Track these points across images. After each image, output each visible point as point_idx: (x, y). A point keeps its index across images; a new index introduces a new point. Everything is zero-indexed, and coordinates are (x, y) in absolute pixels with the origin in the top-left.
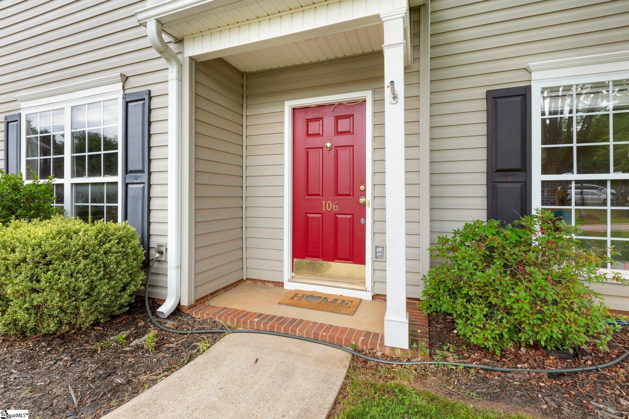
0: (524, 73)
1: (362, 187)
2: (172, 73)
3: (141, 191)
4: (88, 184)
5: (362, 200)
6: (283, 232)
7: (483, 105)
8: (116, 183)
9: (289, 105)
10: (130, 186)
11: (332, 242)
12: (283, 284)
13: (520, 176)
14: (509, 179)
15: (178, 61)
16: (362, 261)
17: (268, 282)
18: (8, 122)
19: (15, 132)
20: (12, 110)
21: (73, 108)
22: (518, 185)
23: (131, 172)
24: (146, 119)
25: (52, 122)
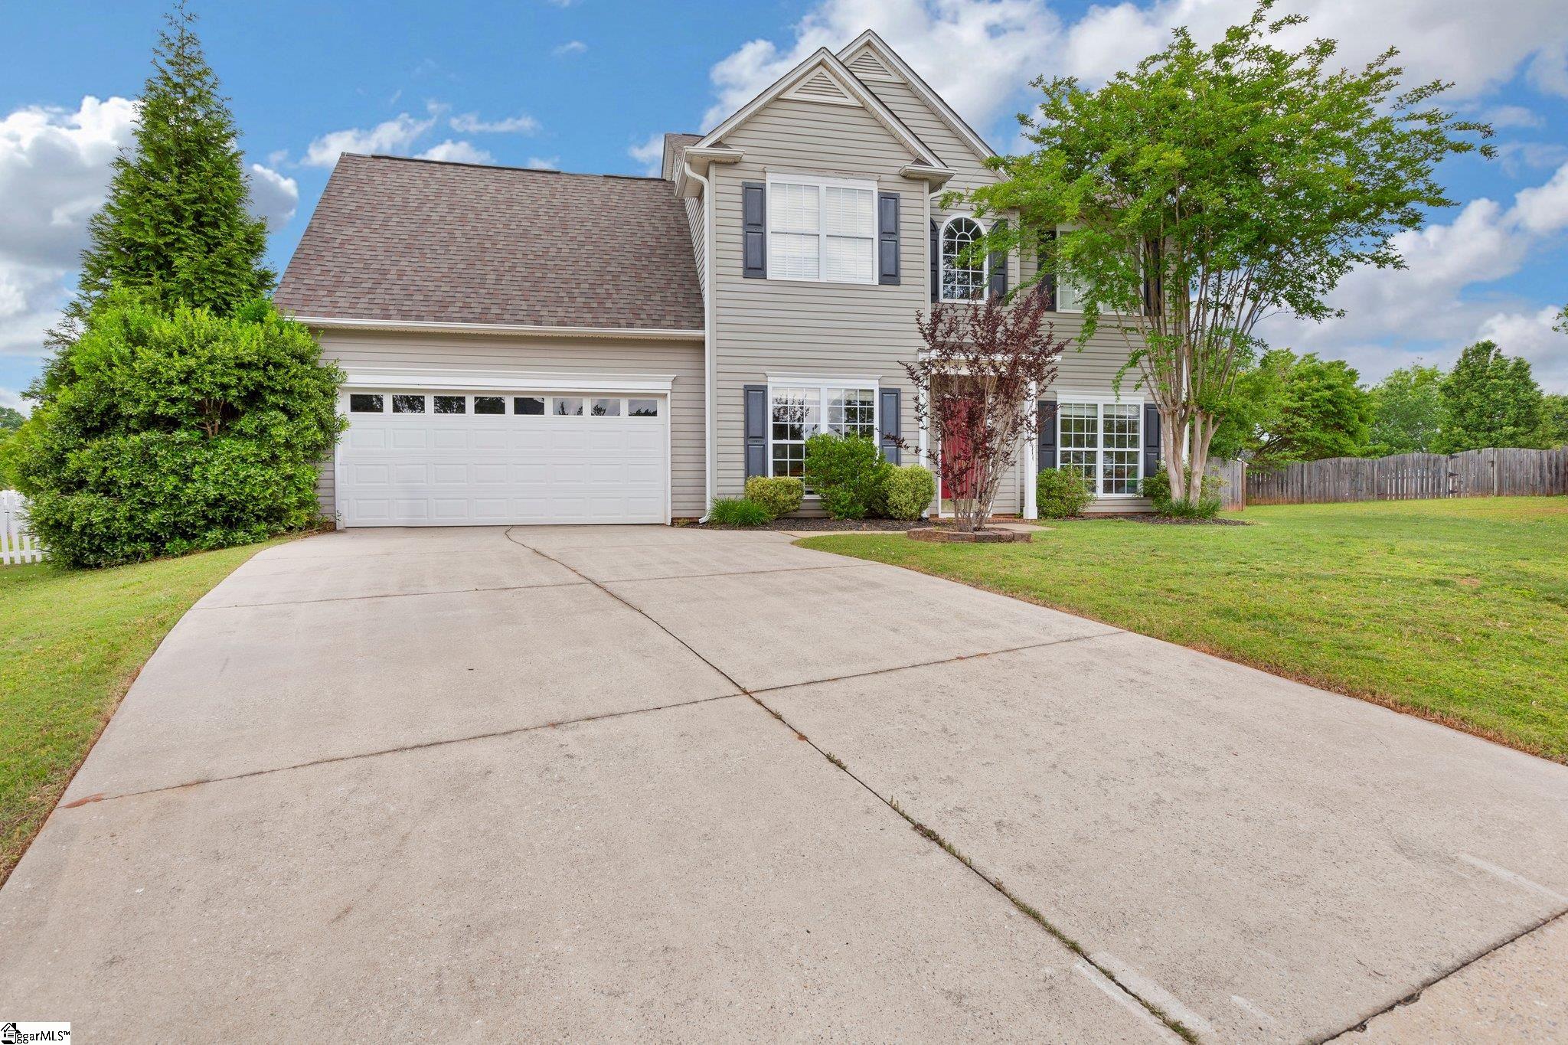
0: (1055, 393)
3: (895, 451)
10: (885, 447)
13: (1052, 448)
18: (748, 390)
19: (760, 400)
20: (752, 380)
21: (829, 390)
22: (1052, 453)
23: (885, 438)
24: (899, 406)
25: (804, 396)
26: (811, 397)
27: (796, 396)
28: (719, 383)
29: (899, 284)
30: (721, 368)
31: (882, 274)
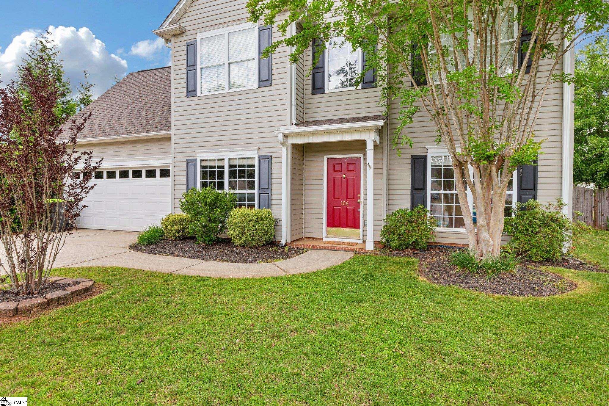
0: (425, 149)
1: (359, 195)
2: (284, 150)
3: (267, 197)
4: (237, 193)
5: (359, 201)
6: (323, 215)
7: (409, 161)
8: (254, 193)
9: (326, 157)
10: (261, 195)
11: (345, 220)
12: (322, 239)
13: (422, 192)
14: (419, 193)
15: (286, 145)
16: (358, 227)
18: (188, 162)
19: (193, 167)
20: (190, 156)
21: (230, 159)
22: (422, 195)
23: (262, 189)
24: (270, 167)
25: (216, 164)
26: (220, 164)
27: (212, 164)
28: (175, 159)
29: (271, 86)
30: (176, 150)
31: (260, 81)
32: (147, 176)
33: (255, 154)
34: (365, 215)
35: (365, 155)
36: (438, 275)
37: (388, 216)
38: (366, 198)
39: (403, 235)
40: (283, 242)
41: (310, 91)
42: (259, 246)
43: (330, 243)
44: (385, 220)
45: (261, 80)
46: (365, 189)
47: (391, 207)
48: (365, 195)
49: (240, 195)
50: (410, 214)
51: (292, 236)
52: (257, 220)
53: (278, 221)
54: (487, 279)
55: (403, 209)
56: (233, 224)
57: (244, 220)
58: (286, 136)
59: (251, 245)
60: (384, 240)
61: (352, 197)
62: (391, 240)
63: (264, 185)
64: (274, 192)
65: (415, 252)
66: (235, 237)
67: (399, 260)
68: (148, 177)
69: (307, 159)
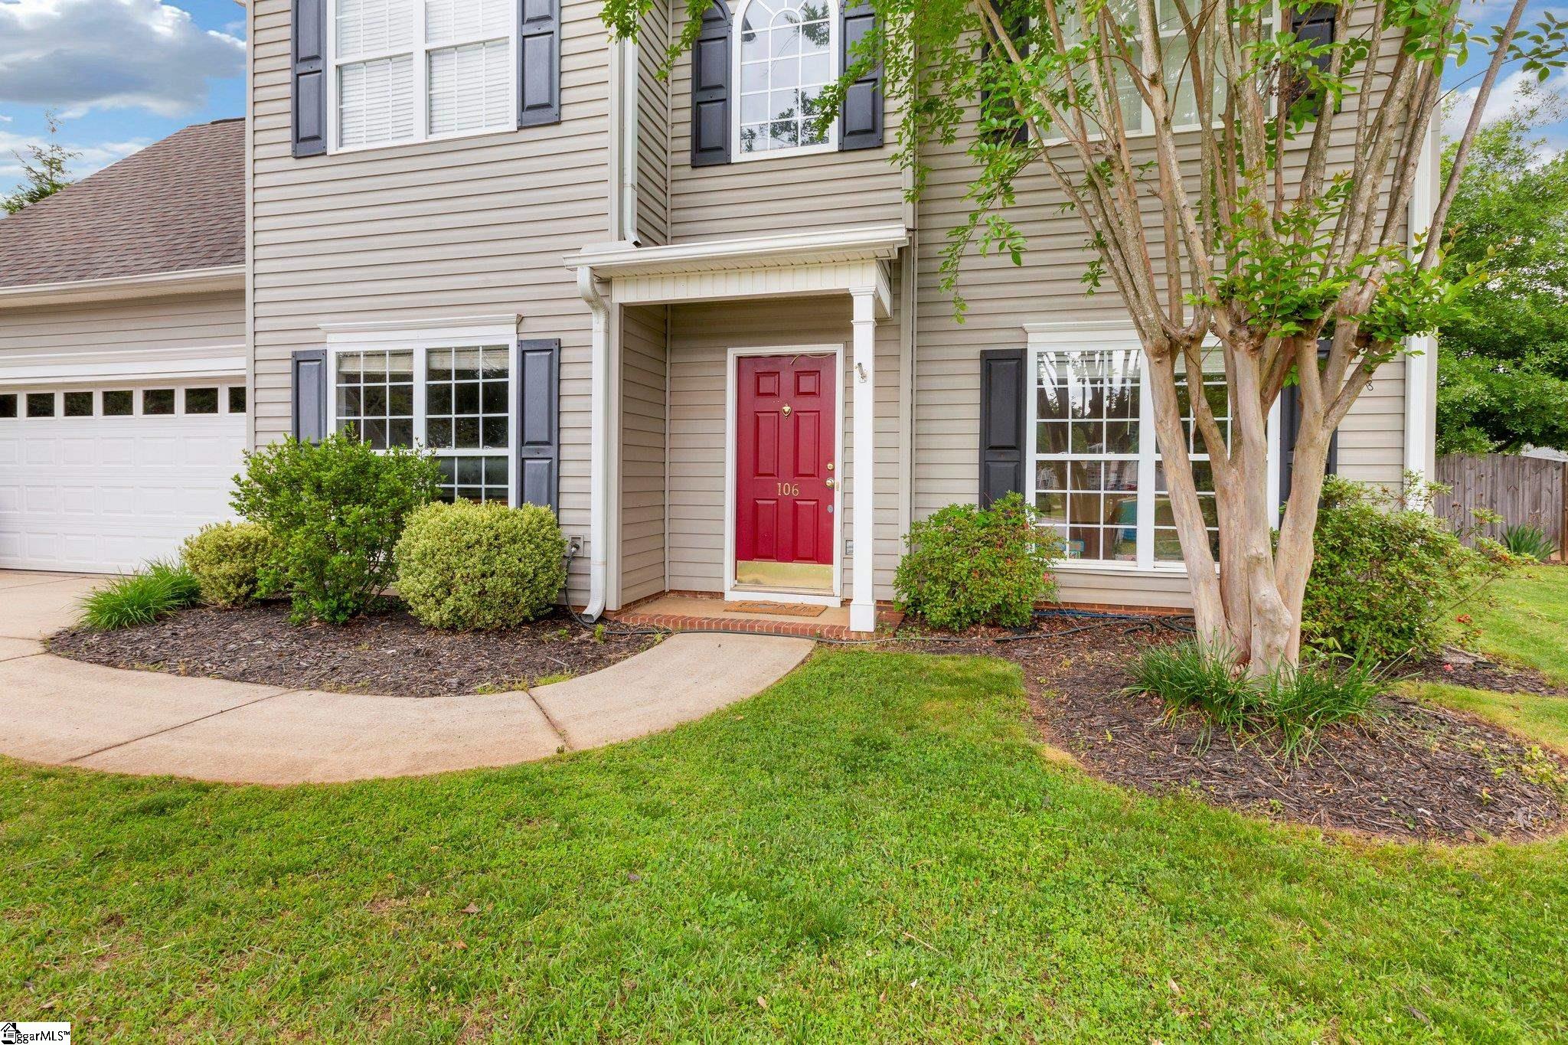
0: (1020, 332)
1: (830, 466)
2: (598, 322)
3: (546, 469)
4: (453, 458)
5: (829, 482)
6: (724, 525)
7: (976, 367)
8: (506, 458)
9: (732, 354)
10: (527, 462)
11: (790, 536)
12: (722, 594)
13: (1014, 455)
14: (1003, 458)
15: (605, 307)
16: (828, 560)
17: (701, 593)
18: (298, 361)
19: (315, 378)
20: (306, 342)
21: (430, 352)
22: (1012, 465)
23: (529, 443)
24: (555, 376)
25: (387, 367)
26: (400, 367)
27: (375, 367)
28: (259, 350)
29: (558, 123)
30: (261, 324)
31: (524, 107)
32: (190, 409)
33: (507, 335)
34: (847, 524)
35: (849, 345)
36: (1110, 738)
37: (915, 525)
38: (852, 472)
39: (964, 585)
40: (594, 609)
41: (686, 157)
42: (508, 626)
43: (743, 606)
44: (908, 540)
45: (528, 103)
46: (848, 448)
47: (922, 500)
48: (848, 463)
49: (464, 463)
50: (983, 520)
51: (624, 588)
52: (496, 544)
53: (580, 543)
54: (1287, 755)
55: (962, 506)
56: (413, 556)
57: (448, 543)
58: (604, 279)
59: (478, 624)
60: (904, 598)
61: (810, 472)
62: (927, 601)
63: (537, 431)
64: (566, 452)
65: (1001, 636)
66: (419, 599)
67: (959, 669)
68: (194, 412)
69: (676, 359)
